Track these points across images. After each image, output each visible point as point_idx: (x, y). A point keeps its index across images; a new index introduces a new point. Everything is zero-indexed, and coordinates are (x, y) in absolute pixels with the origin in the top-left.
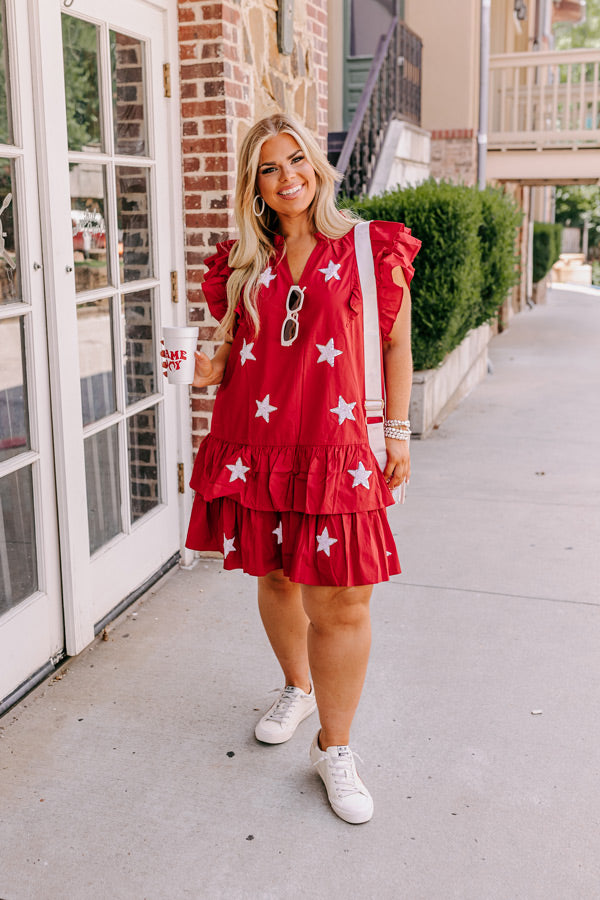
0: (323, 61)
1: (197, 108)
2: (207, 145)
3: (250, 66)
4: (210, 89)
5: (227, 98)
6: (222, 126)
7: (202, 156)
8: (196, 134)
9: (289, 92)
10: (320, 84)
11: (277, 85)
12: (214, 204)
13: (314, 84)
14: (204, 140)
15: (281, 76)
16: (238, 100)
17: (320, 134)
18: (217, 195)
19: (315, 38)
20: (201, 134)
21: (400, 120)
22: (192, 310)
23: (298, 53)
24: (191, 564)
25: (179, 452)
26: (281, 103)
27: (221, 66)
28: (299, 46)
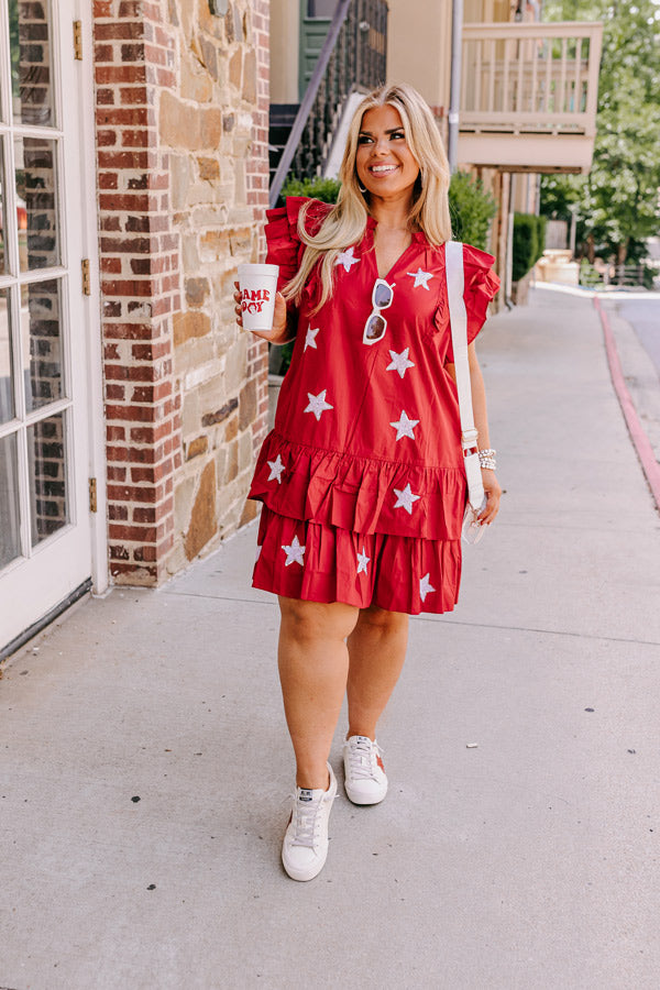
0: (264, 25)
1: (113, 73)
2: (124, 117)
3: (175, 28)
4: (128, 53)
5: (148, 64)
6: (142, 95)
7: (119, 129)
8: (112, 103)
9: (223, 59)
10: (260, 51)
11: (208, 52)
12: (132, 183)
13: (253, 51)
14: (121, 110)
15: (214, 40)
16: (161, 67)
17: (260, 107)
18: (136, 174)
19: (255, 1)
20: (118, 104)
21: (361, 93)
22: (107, 304)
23: (234, 15)
24: (104, 592)
25: (91, 465)
26: (213, 72)
27: (141, 27)
28: (236, 7)
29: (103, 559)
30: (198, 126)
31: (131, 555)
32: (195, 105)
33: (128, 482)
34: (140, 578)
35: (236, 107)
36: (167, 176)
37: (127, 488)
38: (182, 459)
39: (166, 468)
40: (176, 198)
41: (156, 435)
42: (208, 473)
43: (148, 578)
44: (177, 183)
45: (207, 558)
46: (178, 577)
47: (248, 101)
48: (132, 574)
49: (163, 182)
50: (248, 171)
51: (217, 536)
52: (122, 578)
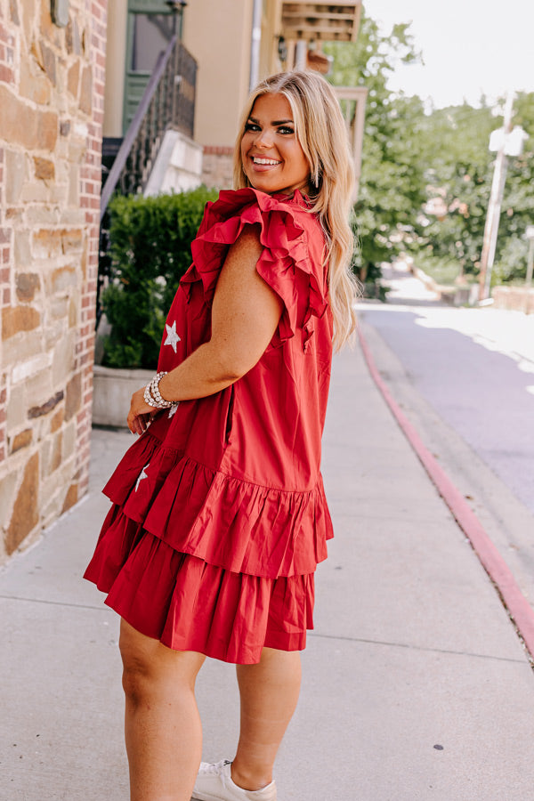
0: (101, 45)
3: (16, 27)
9: (62, 68)
10: (96, 69)
11: (48, 57)
13: (90, 67)
15: (54, 48)
16: (1, 62)
17: (95, 120)
19: (93, 20)
21: (175, 130)
23: (74, 29)
26: (52, 77)
28: (76, 22)
30: (35, 126)
32: (34, 106)
35: (73, 115)
36: (1, 170)
38: (6, 453)
40: (9, 193)
42: (32, 466)
44: (11, 177)
45: (28, 551)
47: (84, 112)
50: (82, 176)
51: (38, 527)
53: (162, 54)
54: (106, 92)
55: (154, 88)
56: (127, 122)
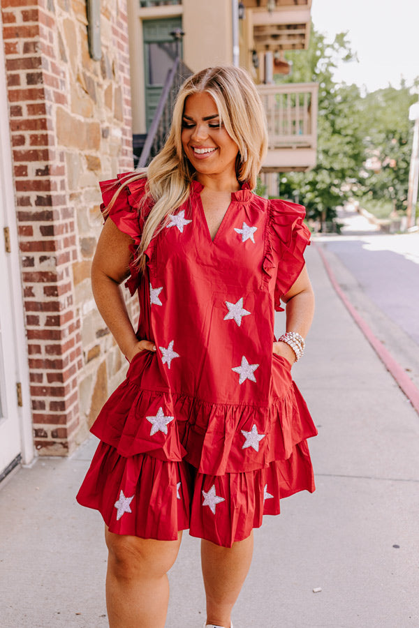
0: (126, 70)
1: (21, 94)
2: (30, 125)
3: (65, 64)
4: (31, 79)
5: (46, 87)
6: (42, 109)
7: (27, 134)
8: (21, 115)
9: (100, 90)
10: (124, 88)
11: (89, 83)
12: (38, 172)
13: (120, 87)
14: (28, 121)
15: (93, 76)
16: (56, 90)
17: (126, 124)
18: (41, 165)
19: (120, 54)
20: (26, 116)
22: (24, 258)
23: (106, 61)
24: (31, 462)
25: (17, 373)
26: (94, 97)
27: (39, 60)
28: (107, 57)
29: (29, 438)
30: (85, 133)
31: (49, 434)
32: (82, 119)
33: (45, 383)
34: (56, 450)
35: (110, 123)
36: (63, 167)
37: (44, 388)
38: (83, 363)
39: (72, 371)
40: (71, 182)
41: (63, 348)
42: (102, 371)
43: (61, 450)
44: (71, 171)
46: (84, 445)
47: (118, 119)
48: (50, 447)
49: (60, 171)
50: (120, 166)
52: (44, 451)
53: (170, 71)
54: (133, 104)
55: (166, 96)
56: (149, 122)
